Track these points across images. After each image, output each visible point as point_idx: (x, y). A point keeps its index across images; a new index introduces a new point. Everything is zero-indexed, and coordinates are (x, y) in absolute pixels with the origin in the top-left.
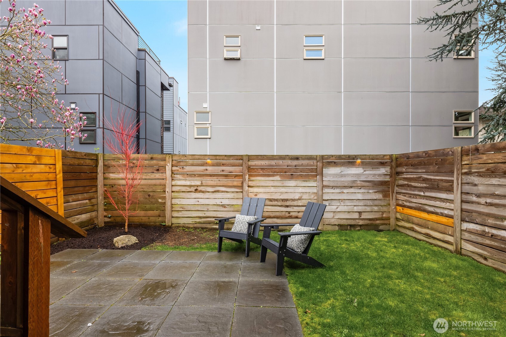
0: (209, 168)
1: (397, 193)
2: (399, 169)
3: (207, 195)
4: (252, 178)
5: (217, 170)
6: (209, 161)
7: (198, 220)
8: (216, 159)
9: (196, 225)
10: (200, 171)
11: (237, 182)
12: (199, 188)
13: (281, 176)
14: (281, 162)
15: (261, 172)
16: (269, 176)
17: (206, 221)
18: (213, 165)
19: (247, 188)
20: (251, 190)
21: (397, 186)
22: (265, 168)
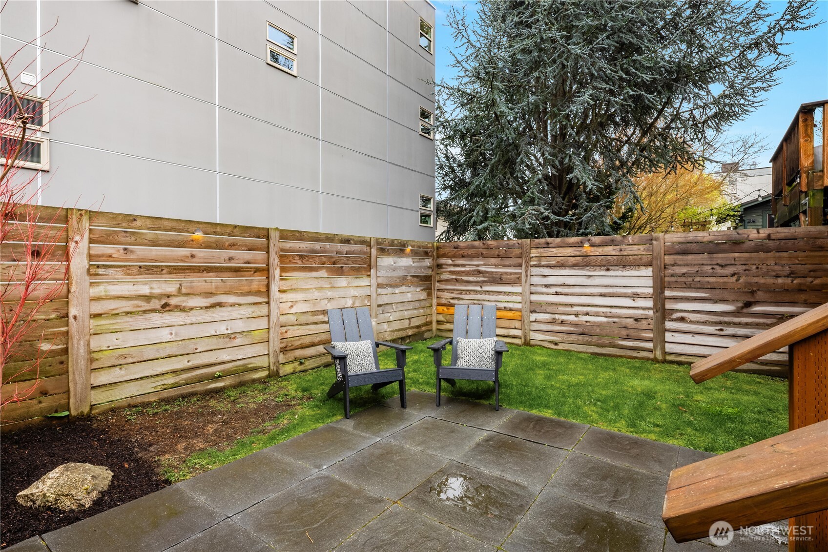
0: (200, 253)
1: (439, 290)
2: (443, 261)
3: (194, 317)
4: (285, 275)
5: (220, 257)
6: (199, 235)
7: (170, 380)
8: (215, 233)
9: (165, 394)
10: (175, 260)
11: (258, 281)
12: (173, 301)
13: (329, 270)
14: (328, 245)
15: (300, 263)
16: (311, 269)
17: (192, 378)
18: (208, 246)
19: (278, 294)
20: (284, 296)
21: (438, 281)
22: (306, 256)
